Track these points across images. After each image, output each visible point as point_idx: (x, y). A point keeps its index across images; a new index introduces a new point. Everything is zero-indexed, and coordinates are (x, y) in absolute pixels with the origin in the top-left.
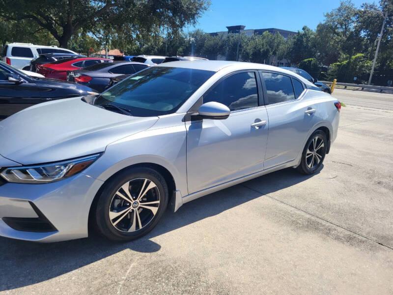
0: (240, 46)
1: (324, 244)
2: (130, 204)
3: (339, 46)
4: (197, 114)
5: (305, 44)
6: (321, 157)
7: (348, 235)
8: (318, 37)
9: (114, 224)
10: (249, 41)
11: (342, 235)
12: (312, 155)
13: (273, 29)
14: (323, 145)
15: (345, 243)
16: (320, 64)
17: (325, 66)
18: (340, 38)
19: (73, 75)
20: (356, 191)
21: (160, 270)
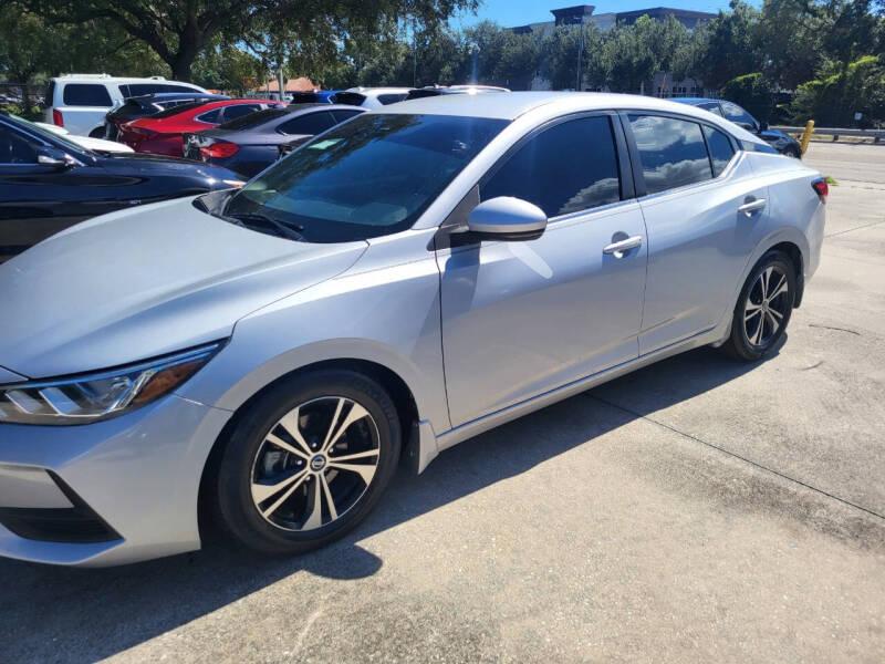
0: (585, 54)
1: (796, 546)
2: (305, 461)
3: (818, 41)
4: (463, 229)
5: (735, 41)
6: (781, 316)
7: (856, 519)
8: (767, 21)
9: (266, 514)
10: (605, 41)
11: (839, 520)
12: (760, 313)
13: (660, 9)
14: (785, 288)
15: (849, 541)
16: (772, 85)
17: (784, 91)
18: (820, 21)
19: (197, 141)
20: (871, 400)
21: (380, 629)
